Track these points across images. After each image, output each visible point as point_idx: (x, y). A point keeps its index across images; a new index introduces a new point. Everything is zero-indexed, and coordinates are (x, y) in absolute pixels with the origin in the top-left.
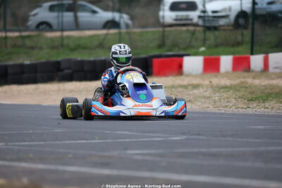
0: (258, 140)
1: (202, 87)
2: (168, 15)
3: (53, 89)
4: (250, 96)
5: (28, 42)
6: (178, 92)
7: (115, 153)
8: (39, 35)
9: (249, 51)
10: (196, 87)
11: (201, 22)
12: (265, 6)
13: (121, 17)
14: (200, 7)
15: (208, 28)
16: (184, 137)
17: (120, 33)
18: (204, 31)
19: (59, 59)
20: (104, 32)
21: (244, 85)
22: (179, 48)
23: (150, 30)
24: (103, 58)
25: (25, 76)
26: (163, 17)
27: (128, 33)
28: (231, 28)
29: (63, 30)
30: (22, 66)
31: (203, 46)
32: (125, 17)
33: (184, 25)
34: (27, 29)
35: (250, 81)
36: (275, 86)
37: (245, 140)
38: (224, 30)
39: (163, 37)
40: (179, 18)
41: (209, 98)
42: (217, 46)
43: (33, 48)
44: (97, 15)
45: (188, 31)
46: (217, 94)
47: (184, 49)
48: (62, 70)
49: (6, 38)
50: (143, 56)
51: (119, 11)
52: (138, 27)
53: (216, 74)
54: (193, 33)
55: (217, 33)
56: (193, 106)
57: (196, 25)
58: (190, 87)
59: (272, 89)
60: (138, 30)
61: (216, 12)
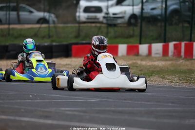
0: (149, 103)
2: (82, 16)
3: (3, 64)
4: (139, 72)
9: (138, 42)
11: (105, 21)
12: (149, 11)
13: (50, 16)
14: (105, 10)
15: (110, 25)
16: (98, 100)
17: (49, 27)
18: (107, 27)
19: (7, 44)
20: (38, 26)
21: (135, 65)
23: (69, 25)
24: (38, 44)
26: (79, 17)
27: (55, 27)
28: (125, 25)
29: (9, 24)
32: (53, 15)
33: (93, 23)
35: (139, 62)
36: (157, 66)
37: (140, 102)
38: (121, 27)
39: (79, 31)
40: (90, 17)
42: (116, 37)
44: (33, 14)
45: (96, 26)
48: (9, 52)
50: (65, 43)
51: (49, 12)
52: (62, 23)
54: (100, 28)
55: (116, 29)
57: (102, 23)
59: (154, 68)
60: (61, 25)
61: (116, 14)
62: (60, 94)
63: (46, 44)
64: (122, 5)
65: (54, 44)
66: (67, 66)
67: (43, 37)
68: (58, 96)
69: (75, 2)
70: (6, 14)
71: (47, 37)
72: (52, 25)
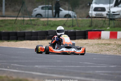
1: (112, 45)
3: (45, 43)
5: (33, 23)
6: (102, 46)
8: (38, 19)
10: (109, 44)
11: (108, 17)
13: (73, 13)
14: (107, 10)
15: (111, 19)
17: (73, 20)
18: (109, 21)
19: (47, 30)
20: (66, 19)
22: (98, 27)
23: (85, 19)
25: (32, 37)
27: (76, 20)
29: (48, 18)
30: (31, 32)
31: (109, 27)
32: (75, 13)
33: (101, 17)
34: (32, 17)
38: (118, 20)
39: (92, 22)
40: (98, 14)
41: (116, 49)
42: (114, 27)
43: (35, 25)
44: (62, 12)
45: (102, 20)
46: (119, 48)
47: (100, 28)
48: (49, 35)
49: (24, 20)
50: (83, 30)
51: (73, 11)
52: (80, 17)
53: (115, 39)
54: (105, 21)
57: (105, 18)
58: (107, 44)
60: (80, 19)
61: (114, 12)
62: (90, 62)
63: (72, 31)
64: (118, 7)
65: (77, 30)
66: (87, 45)
67: (69, 26)
68: (89, 63)
69: (88, 4)
70: (45, 12)
71: (72, 26)
72: (74, 19)
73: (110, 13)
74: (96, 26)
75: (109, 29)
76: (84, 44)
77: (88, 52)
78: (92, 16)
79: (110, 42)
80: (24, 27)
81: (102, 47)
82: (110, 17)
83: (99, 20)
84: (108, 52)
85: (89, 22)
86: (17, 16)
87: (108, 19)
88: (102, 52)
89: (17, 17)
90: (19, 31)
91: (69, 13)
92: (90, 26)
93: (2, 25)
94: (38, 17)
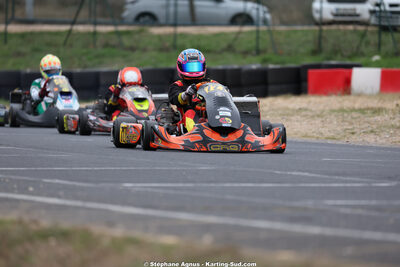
1: (387, 112)
5: (127, 41)
6: (352, 118)
7: (310, 203)
8: (141, 32)
10: (377, 111)
11: (373, 20)
13: (258, 9)
15: (384, 29)
16: (394, 184)
17: (258, 32)
18: (380, 33)
19: (173, 66)
20: (234, 29)
22: (342, 56)
23: (299, 28)
24: (236, 66)
27: (269, 32)
29: (175, 25)
31: (378, 52)
32: (265, 9)
34: (122, 22)
39: (320, 38)
40: (341, 12)
42: (397, 54)
43: (132, 49)
44: (222, 5)
45: (355, 31)
47: (350, 57)
49: (95, 33)
50: (291, 65)
52: (283, 23)
54: (363, 35)
55: (397, 35)
56: (378, 139)
57: (366, 23)
58: (369, 111)
60: (283, 28)
61: (396, 5)
63: (254, 67)
65: (271, 66)
66: (304, 113)
67: (246, 53)
70: (167, 6)
71: (254, 52)
72: (263, 28)
73: (382, 8)
74: (335, 52)
75: (377, 61)
76: (293, 110)
77: (305, 139)
78: (321, 18)
79: (380, 105)
80: (97, 56)
81: (353, 121)
82: (380, 21)
83: (345, 33)
84: (372, 136)
85: (310, 37)
86: (72, 19)
87: (376, 29)
88: (354, 137)
89: (73, 23)
90: (78, 70)
91: (245, 9)
92: (315, 53)
93: (23, 49)
94: (144, 24)
